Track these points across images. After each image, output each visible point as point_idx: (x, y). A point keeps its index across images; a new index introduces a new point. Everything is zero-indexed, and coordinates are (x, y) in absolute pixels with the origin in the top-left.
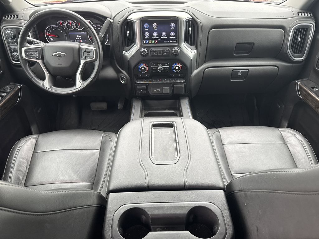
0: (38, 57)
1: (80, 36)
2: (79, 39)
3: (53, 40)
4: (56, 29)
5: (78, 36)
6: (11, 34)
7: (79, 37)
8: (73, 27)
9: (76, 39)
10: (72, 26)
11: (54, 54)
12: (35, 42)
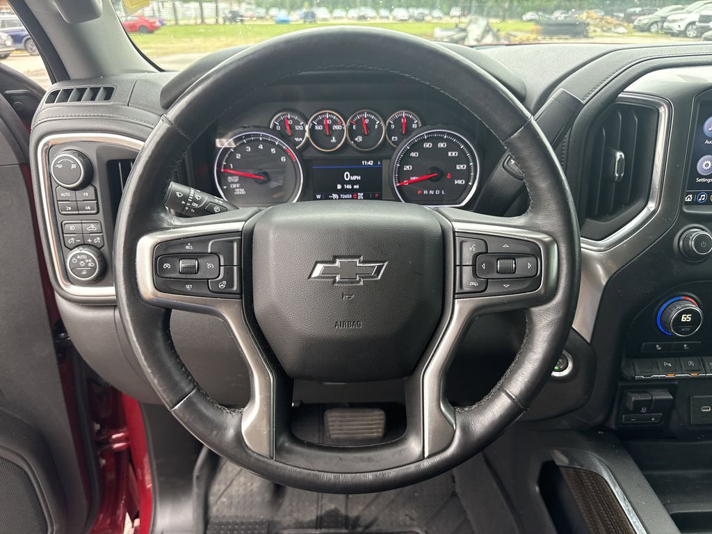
0: (222, 286)
1: (354, 178)
2: (349, 187)
3: (242, 191)
4: (261, 147)
5: (347, 176)
6: (74, 166)
7: (350, 182)
8: (334, 140)
9: (339, 187)
10: (330, 136)
11: (319, 269)
12: (194, 200)
